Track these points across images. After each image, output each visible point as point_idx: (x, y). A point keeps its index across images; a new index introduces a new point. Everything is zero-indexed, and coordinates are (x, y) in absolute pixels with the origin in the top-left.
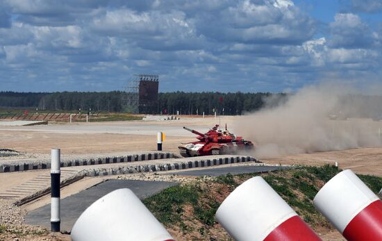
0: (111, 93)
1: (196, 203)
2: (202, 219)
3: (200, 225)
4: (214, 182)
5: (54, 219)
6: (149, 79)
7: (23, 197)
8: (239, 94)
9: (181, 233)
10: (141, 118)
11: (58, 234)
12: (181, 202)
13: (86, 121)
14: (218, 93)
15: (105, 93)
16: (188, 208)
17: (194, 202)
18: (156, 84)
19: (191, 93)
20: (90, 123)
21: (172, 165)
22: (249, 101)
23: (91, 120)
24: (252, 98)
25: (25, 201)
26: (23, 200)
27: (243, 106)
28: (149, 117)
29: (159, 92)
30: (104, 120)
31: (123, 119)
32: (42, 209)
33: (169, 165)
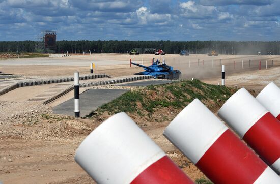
0: (25, 41)
1: (142, 101)
2: (147, 109)
3: (147, 113)
4: (146, 89)
5: (76, 110)
6: (51, 33)
7: (47, 99)
8: (99, 41)
9: (139, 117)
10: (49, 56)
11: (79, 119)
12: (135, 100)
13: (17, 58)
14: (87, 41)
15: (21, 42)
16: (139, 104)
17: (141, 100)
18: (54, 36)
19: (72, 41)
20: (20, 59)
21: (115, 81)
22: (105, 45)
23: (20, 58)
24: (107, 44)
25: (48, 102)
26: (47, 101)
27: (102, 48)
28: (53, 55)
29: (56, 41)
30: (27, 57)
31: (38, 56)
32: (60, 106)
33: (114, 81)
